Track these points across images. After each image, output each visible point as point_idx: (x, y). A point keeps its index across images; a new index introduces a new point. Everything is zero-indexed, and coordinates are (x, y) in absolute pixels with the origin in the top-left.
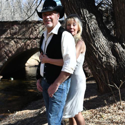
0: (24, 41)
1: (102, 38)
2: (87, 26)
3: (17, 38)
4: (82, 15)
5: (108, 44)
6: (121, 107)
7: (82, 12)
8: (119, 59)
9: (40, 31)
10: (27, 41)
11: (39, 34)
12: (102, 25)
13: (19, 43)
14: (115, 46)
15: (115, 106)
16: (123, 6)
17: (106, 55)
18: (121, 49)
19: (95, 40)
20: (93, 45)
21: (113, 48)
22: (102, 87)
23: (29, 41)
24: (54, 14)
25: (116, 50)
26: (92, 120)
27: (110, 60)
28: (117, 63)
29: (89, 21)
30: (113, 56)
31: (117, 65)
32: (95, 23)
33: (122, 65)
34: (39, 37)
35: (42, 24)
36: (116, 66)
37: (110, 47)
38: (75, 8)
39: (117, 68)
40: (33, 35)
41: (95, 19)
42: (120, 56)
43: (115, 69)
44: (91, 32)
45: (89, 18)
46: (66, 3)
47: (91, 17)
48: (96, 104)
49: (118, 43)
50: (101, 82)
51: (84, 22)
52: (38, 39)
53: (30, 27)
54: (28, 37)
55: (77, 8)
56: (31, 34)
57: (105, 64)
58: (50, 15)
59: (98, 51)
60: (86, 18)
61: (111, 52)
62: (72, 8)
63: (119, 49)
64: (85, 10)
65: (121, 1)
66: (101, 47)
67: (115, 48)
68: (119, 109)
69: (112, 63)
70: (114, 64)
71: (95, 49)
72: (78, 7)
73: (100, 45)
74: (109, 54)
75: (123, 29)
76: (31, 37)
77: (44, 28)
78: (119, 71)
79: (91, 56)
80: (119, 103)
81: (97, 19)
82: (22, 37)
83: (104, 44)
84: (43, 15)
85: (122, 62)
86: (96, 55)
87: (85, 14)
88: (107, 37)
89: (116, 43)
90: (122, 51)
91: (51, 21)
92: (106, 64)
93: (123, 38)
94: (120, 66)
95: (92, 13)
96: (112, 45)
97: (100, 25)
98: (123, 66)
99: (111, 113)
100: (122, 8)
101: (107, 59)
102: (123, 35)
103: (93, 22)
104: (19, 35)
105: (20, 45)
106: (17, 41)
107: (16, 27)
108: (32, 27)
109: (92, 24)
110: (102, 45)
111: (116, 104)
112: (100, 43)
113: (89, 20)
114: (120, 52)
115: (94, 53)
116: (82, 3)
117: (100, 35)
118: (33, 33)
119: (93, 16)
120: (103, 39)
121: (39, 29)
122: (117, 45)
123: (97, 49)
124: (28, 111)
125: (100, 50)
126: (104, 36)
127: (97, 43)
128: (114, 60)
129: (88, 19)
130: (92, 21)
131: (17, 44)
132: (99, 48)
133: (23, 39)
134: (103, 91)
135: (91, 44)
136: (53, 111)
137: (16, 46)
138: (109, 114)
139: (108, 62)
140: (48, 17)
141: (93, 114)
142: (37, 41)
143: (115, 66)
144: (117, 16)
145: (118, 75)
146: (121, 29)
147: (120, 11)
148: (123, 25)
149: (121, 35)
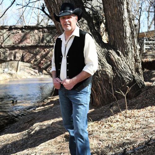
5: (102, 51)
6: (128, 115)
8: (115, 68)
9: (4, 39)
11: (3, 42)
12: (94, 31)
14: (109, 53)
15: (121, 116)
16: (116, 11)
17: (100, 63)
18: (117, 57)
21: (108, 55)
22: (98, 99)
24: (72, 17)
25: (111, 57)
26: (101, 130)
27: (106, 68)
28: (113, 72)
29: (81, 26)
30: (109, 65)
31: (113, 74)
32: (87, 29)
33: (119, 73)
34: (4, 47)
35: (7, 30)
36: (113, 75)
37: (104, 55)
39: (113, 77)
41: (86, 24)
42: (116, 64)
43: (111, 78)
45: (80, 22)
47: (82, 21)
48: (99, 116)
49: (113, 50)
50: (96, 94)
52: (2, 49)
57: (100, 73)
58: (69, 18)
61: (106, 60)
63: (114, 57)
65: (113, 6)
67: (110, 56)
68: (126, 117)
69: (108, 72)
70: (110, 73)
74: (104, 62)
75: (117, 35)
77: (10, 35)
78: (117, 80)
80: (124, 112)
81: (88, 24)
83: (98, 51)
85: (119, 70)
88: (100, 44)
89: (111, 50)
90: (118, 59)
91: (69, 24)
92: (102, 73)
93: (116, 45)
94: (117, 74)
96: (106, 53)
97: (92, 30)
99: (119, 122)
100: (115, 13)
101: (102, 68)
102: (117, 41)
103: (84, 28)
109: (84, 30)
111: (121, 113)
114: (115, 59)
119: (85, 21)
120: (96, 46)
121: (3, 37)
122: (111, 52)
126: (97, 42)
128: (110, 69)
129: (79, 24)
130: (84, 26)
134: (99, 104)
139: (103, 71)
140: (67, 20)
141: (100, 125)
142: (2, 51)
143: (111, 75)
144: (109, 21)
145: (115, 84)
146: (114, 35)
147: (113, 15)
148: (117, 31)
149: (114, 41)
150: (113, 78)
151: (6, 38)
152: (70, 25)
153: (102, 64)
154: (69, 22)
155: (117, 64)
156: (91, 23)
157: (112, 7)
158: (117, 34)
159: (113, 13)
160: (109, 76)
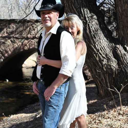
0: (21, 40)
1: (103, 39)
2: (88, 27)
3: (13, 37)
4: (82, 14)
5: (109, 46)
6: (121, 112)
7: (82, 11)
8: (120, 62)
9: (38, 31)
10: (24, 41)
11: (37, 34)
13: (16, 43)
14: (116, 48)
15: (115, 111)
16: (126, 7)
18: (123, 51)
19: (95, 41)
20: (94, 46)
22: (102, 91)
23: (26, 41)
25: (118, 52)
27: (111, 63)
28: (118, 66)
30: (114, 59)
31: (118, 68)
32: (96, 24)
34: (37, 37)
35: (41, 23)
36: (117, 70)
37: (111, 50)
38: (75, 7)
39: (118, 71)
40: (31, 35)
41: (96, 19)
42: (121, 59)
43: (116, 72)
44: (92, 33)
45: (90, 18)
46: (66, 1)
47: (92, 17)
48: (96, 109)
49: (120, 45)
50: (101, 85)
51: (85, 22)
52: (36, 39)
53: (27, 26)
54: (26, 37)
55: (77, 8)
56: (29, 33)
57: (105, 67)
59: (98, 53)
60: (87, 18)
61: (112, 55)
62: (72, 7)
63: (120, 52)
64: (86, 9)
65: (124, 2)
66: (102, 49)
67: (116, 50)
68: (119, 114)
69: (113, 66)
70: (115, 67)
71: (96, 51)
72: (78, 6)
73: (100, 47)
74: (110, 56)
75: (125, 31)
76: (29, 37)
77: (42, 28)
78: (121, 75)
79: (91, 58)
80: (119, 108)
81: (98, 20)
82: (19, 36)
83: (105, 45)
84: (42, 14)
85: (124, 65)
86: (97, 57)
87: (86, 14)
88: (108, 39)
89: (118, 45)
90: (124, 54)
91: (49, 20)
92: (107, 67)
93: (125, 40)
94: (121, 69)
95: (93, 13)
96: (113, 47)
97: (102, 26)
98: (124, 69)
100: (125, 9)
101: (108, 62)
102: (125, 37)
103: (93, 23)
104: (16, 35)
105: (17, 44)
106: (14, 41)
107: (13, 26)
108: (30, 26)
109: (92, 25)
110: (103, 47)
111: (116, 109)
112: (101, 45)
113: (90, 20)
114: (121, 54)
115: (95, 55)
116: (83, 1)
117: (101, 36)
118: (31, 33)
119: (94, 16)
120: (104, 41)
121: (37, 29)
122: (118, 47)
123: (98, 51)
124: (24, 115)
125: (101, 52)
126: (105, 37)
127: (98, 45)
128: (115, 63)
130: (93, 21)
131: (13, 43)
132: (100, 50)
133: (20, 38)
134: (103, 95)
135: (92, 45)
136: (48, 116)
137: (12, 46)
138: (108, 120)
139: (108, 65)
142: (35, 41)
143: (116, 70)
144: (119, 17)
145: (119, 78)
146: (123, 30)
147: (123, 11)
148: (125, 26)
149: (123, 36)
150: (118, 73)
151: (40, 30)
152: (51, 20)
153: (108, 58)
154: (49, 17)
155: (123, 59)
156: (100, 18)
157: (122, 3)
158: (126, 29)
159: (123, 9)
160: (113, 70)
